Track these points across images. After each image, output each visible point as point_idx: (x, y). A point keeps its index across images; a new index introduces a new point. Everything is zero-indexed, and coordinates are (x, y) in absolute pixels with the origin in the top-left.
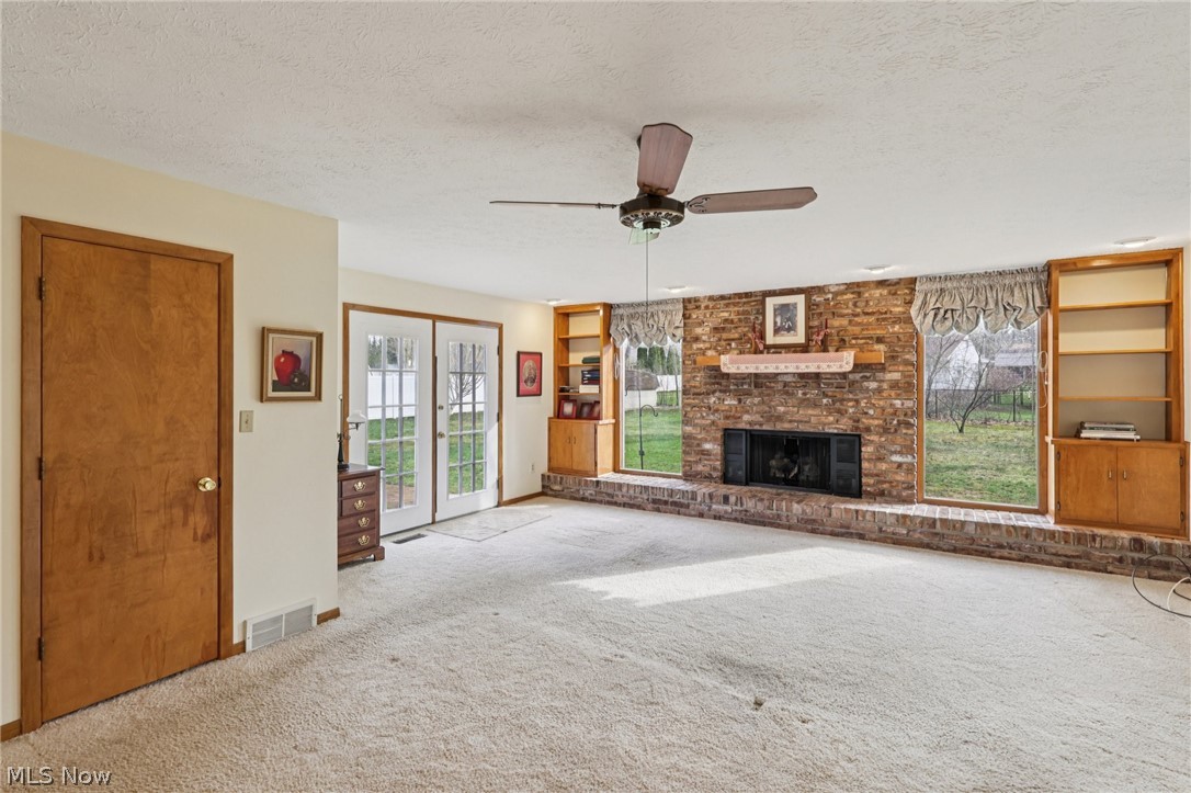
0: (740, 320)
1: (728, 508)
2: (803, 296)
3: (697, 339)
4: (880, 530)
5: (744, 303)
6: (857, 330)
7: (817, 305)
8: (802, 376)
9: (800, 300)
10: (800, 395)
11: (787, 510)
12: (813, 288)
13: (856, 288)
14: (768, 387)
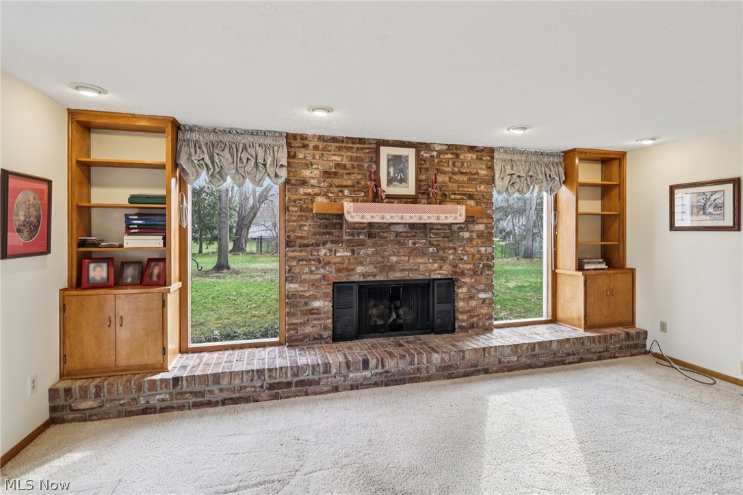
0: (353, 167)
1: (367, 374)
2: (413, 150)
3: (304, 183)
4: (500, 362)
5: (358, 149)
6: (455, 186)
7: (425, 161)
8: (412, 226)
9: (411, 153)
10: (410, 245)
11: (428, 362)
12: (422, 144)
13: (454, 149)
14: (381, 237)
